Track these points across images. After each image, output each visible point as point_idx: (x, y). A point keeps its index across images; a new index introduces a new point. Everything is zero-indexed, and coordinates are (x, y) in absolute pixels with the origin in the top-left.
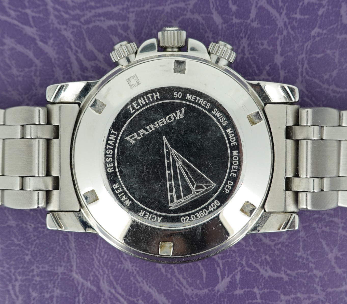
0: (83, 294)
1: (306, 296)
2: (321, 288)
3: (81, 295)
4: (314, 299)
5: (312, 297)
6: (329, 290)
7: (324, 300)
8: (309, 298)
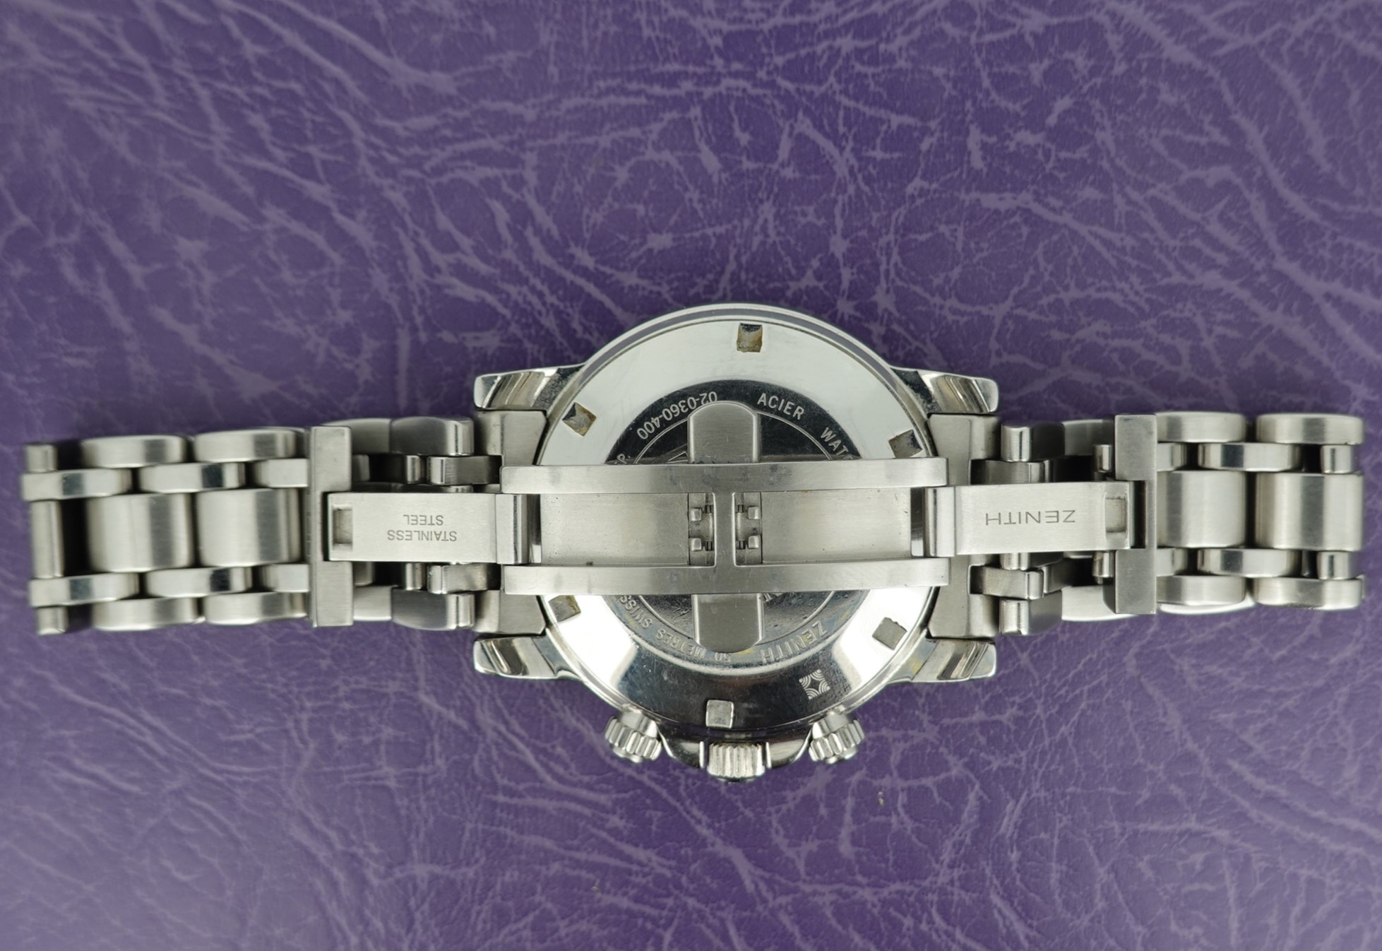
0: (441, 737)
1: (898, 734)
2: (930, 718)
3: (436, 737)
4: (915, 742)
5: (912, 737)
6: (947, 721)
7: (937, 743)
8: (906, 738)
